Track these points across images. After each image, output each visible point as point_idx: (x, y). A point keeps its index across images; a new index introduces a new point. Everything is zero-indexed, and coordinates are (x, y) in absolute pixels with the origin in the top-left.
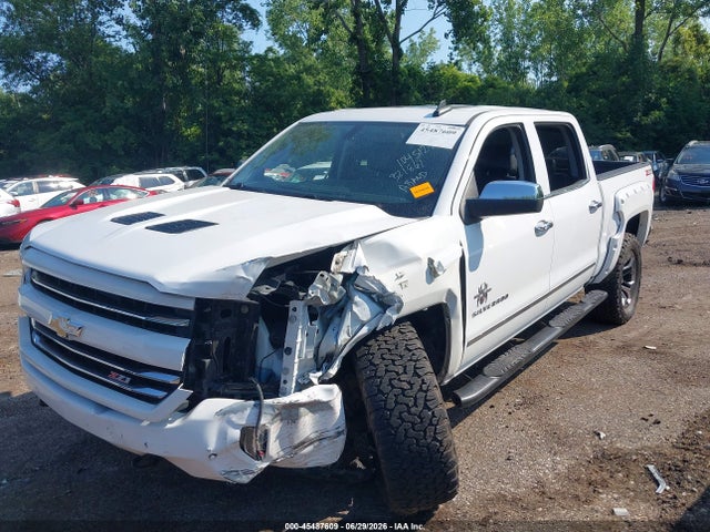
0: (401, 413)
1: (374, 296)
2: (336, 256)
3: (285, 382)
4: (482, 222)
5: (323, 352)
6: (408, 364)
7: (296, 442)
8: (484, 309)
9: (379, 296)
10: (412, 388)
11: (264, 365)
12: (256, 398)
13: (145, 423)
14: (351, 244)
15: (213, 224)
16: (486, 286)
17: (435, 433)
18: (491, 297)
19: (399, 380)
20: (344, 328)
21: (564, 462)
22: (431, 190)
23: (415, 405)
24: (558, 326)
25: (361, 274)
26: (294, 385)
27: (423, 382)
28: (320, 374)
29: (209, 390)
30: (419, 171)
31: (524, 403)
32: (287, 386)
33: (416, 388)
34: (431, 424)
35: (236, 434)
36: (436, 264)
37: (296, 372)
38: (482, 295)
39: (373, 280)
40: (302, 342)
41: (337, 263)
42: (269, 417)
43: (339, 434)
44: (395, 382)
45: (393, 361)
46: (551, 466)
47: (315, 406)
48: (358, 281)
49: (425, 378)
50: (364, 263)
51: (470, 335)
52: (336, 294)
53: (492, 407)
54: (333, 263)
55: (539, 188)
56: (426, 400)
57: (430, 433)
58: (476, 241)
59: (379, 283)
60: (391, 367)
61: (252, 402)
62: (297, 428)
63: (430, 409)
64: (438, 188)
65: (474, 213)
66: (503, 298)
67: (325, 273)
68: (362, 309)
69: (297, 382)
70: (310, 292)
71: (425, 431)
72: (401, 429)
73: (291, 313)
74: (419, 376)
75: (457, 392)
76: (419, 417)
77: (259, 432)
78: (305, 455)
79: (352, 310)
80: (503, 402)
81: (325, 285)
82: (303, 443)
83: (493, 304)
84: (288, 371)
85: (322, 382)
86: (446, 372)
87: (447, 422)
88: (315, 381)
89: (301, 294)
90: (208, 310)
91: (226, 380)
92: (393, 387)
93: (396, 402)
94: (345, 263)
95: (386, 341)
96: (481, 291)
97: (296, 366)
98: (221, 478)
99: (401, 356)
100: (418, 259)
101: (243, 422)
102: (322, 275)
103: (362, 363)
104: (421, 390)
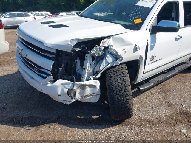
0: (117, 92)
1: (113, 55)
2: (103, 40)
3: (83, 78)
4: (157, 34)
5: (95, 70)
6: (122, 77)
7: (85, 95)
8: (153, 63)
9: (115, 55)
10: (121, 85)
11: (78, 72)
12: (73, 81)
13: (41, 84)
14: (109, 37)
15: (68, 26)
16: (154, 55)
17: (127, 99)
18: (155, 59)
19: (118, 82)
20: (102, 64)
21: (169, 112)
22: (141, 21)
23: (122, 90)
24: (177, 70)
25: (110, 47)
26: (85, 79)
27: (125, 84)
28: (94, 77)
29: (60, 77)
30: (138, 14)
31: (161, 92)
32: (83, 79)
33: (123, 85)
34: (126, 96)
35: (66, 91)
36: (137, 47)
37: (86, 75)
38: (152, 58)
39: (114, 50)
40: (89, 67)
41: (103, 43)
42: (77, 87)
43: (98, 94)
44: (116, 82)
45: (117, 76)
46: (164, 113)
47: (91, 86)
48: (109, 50)
49: (126, 82)
50: (112, 44)
51: (146, 70)
52: (100, 53)
53: (151, 91)
54: (101, 43)
55: (179, 24)
56: (125, 89)
57: (125, 99)
58: (154, 40)
59: (116, 51)
60: (116, 78)
61: (72, 82)
62: (85, 91)
63: (126, 92)
64: (143, 21)
65: (154, 30)
66: (160, 60)
67: (97, 46)
68: (109, 59)
69: (87, 78)
70: (92, 52)
71: (123, 99)
72: (116, 96)
73: (86, 57)
74: (124, 82)
75: (139, 86)
76: (122, 94)
77: (73, 91)
78: (87, 99)
79: (106, 59)
80: (155, 90)
81: (97, 50)
82: (87, 96)
83: (156, 61)
84: (84, 75)
85: (94, 79)
86: (136, 80)
87: (131, 97)
88: (92, 79)
89: (89, 52)
90: (61, 53)
91: (66, 75)
92: (116, 84)
93: (116, 88)
94: (105, 43)
95: (116, 69)
96: (152, 57)
97: (86, 74)
98: (62, 102)
99: (120, 75)
100: (131, 44)
101: (69, 88)
102: (96, 47)
103: (107, 75)
104: (124, 86)
